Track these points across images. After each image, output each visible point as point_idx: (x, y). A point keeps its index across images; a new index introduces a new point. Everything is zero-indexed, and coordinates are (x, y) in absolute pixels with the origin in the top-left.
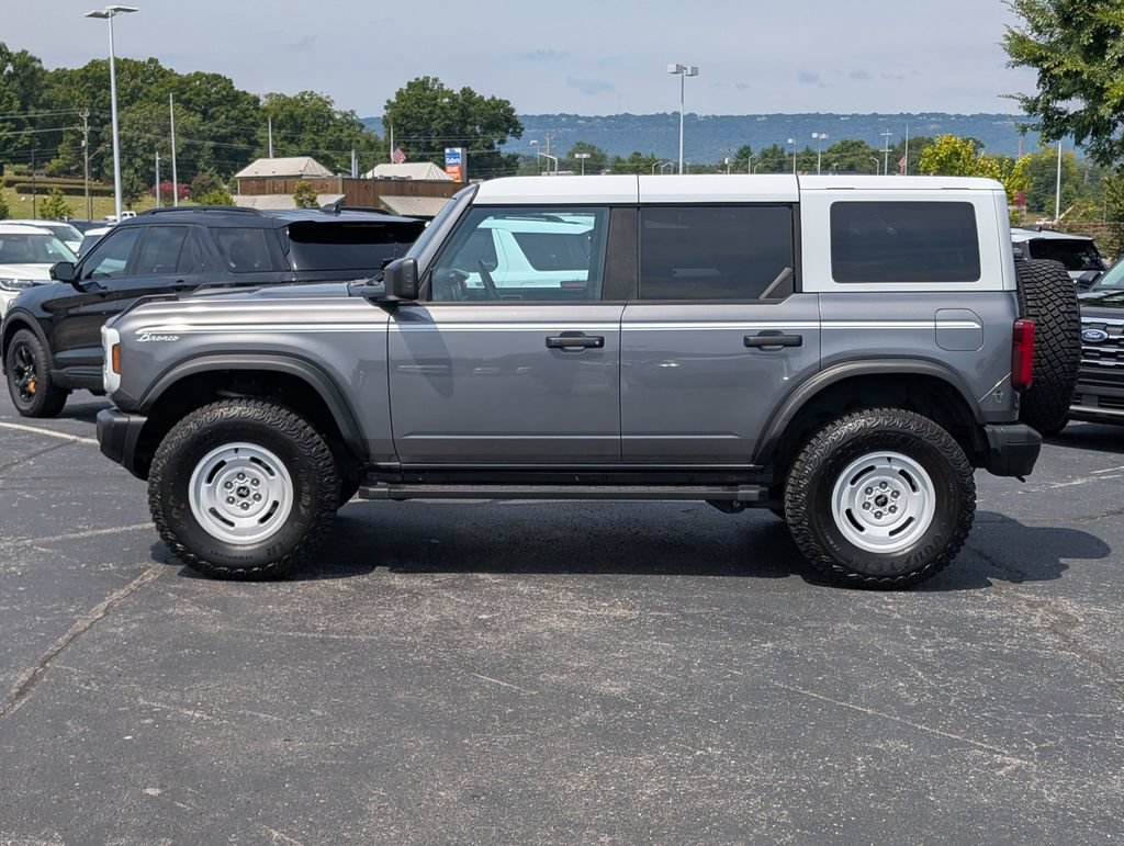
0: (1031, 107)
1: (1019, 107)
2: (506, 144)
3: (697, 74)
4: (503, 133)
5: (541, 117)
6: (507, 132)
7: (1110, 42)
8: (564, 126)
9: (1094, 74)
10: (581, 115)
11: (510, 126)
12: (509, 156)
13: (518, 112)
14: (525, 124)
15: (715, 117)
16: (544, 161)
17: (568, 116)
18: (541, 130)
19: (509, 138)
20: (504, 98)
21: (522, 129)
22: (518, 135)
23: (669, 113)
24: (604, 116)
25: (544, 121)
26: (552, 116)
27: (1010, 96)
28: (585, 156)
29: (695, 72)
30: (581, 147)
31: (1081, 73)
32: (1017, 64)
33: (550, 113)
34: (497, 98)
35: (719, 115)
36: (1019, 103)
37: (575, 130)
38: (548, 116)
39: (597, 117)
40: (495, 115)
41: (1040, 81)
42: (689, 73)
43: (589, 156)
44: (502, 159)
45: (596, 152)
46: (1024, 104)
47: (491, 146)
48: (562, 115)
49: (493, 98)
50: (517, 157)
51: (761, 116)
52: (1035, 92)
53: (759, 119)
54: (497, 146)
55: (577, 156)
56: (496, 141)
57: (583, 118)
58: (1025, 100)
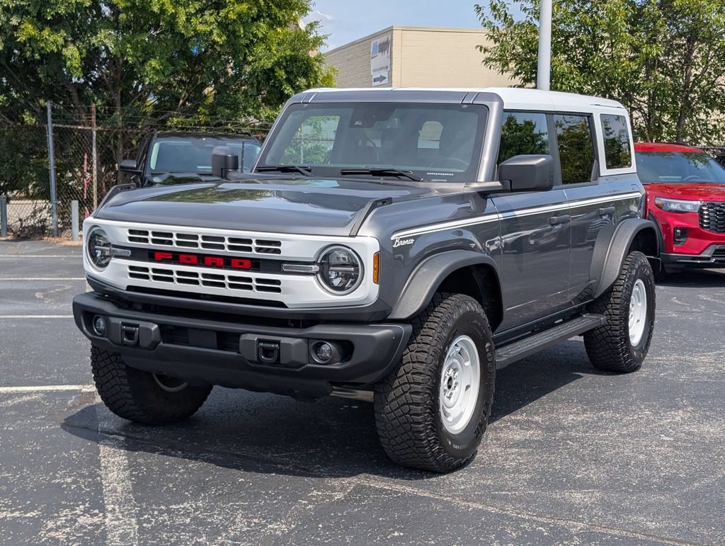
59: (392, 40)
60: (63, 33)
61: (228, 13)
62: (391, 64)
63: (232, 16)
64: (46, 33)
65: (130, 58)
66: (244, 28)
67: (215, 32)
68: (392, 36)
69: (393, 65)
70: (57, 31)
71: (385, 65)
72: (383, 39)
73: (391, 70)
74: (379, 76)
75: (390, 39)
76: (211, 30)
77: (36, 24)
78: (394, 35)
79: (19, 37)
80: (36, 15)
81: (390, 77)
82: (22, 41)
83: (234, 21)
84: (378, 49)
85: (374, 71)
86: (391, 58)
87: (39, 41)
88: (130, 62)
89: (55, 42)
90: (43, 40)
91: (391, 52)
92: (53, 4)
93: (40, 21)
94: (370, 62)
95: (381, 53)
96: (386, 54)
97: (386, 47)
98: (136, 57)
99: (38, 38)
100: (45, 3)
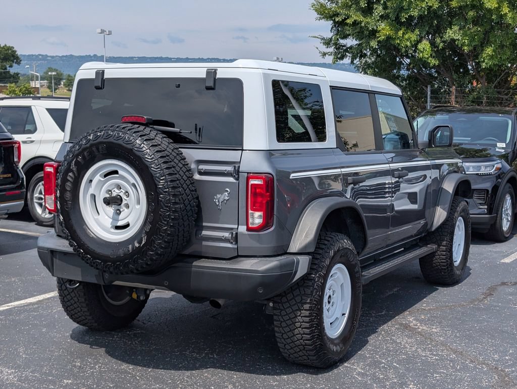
0: (327, 43)
1: (321, 43)
2: (13, 67)
3: (111, 34)
4: (11, 62)
5: (29, 56)
6: (13, 62)
7: (375, 6)
8: (40, 60)
9: (368, 23)
10: (49, 55)
11: (15, 59)
12: (15, 73)
13: (19, 53)
14: (22, 58)
15: (114, 57)
16: (33, 76)
17: (42, 55)
18: (29, 62)
19: (14, 65)
20: (11, 46)
21: (21, 61)
22: (18, 63)
23: (92, 55)
24: (61, 55)
25: (31, 58)
26: (35, 55)
27: (315, 37)
28: (54, 73)
29: (110, 33)
30: (51, 70)
31: (361, 22)
32: (320, 19)
33: (34, 54)
34: (8, 45)
35: (115, 56)
36: (320, 40)
37: (46, 62)
38: (33, 55)
39: (57, 56)
40: (7, 54)
41: (332, 28)
42: (107, 33)
43: (55, 73)
44: (11, 75)
45: (58, 72)
46: (323, 41)
47: (6, 69)
48: (40, 55)
49: (6, 45)
50: (19, 74)
51: (135, 57)
52: (329, 35)
53: (135, 59)
54: (8, 68)
55: (50, 73)
56: (8, 66)
57: (50, 57)
58: (323, 39)
60: (417, 32)
64: (401, 33)
70: (412, 30)
77: (394, 26)
79: (380, 37)
80: (394, 19)
82: (381, 40)
87: (395, 39)
89: (409, 39)
90: (398, 38)
92: (406, 9)
93: (397, 23)
98: (471, 46)
99: (394, 37)
100: (401, 9)
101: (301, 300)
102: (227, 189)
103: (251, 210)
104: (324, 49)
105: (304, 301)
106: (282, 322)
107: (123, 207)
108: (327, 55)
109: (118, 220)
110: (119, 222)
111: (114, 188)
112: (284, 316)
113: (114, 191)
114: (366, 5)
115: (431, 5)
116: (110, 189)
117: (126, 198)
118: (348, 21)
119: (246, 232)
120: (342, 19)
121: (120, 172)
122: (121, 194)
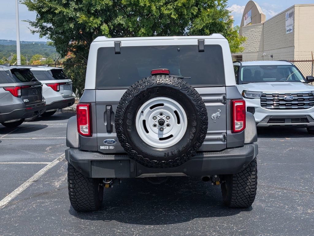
1: (30, 25)
7: (71, 3)
9: (68, 13)
27: (26, 21)
31: (63, 12)
36: (28, 23)
41: (37, 15)
52: (35, 20)
58: (31, 22)
59: (294, 11)
60: (100, 19)
61: (178, 3)
62: (294, 23)
63: (180, 5)
64: (91, 19)
65: (130, 29)
66: (187, 10)
67: (173, 13)
68: (294, 10)
69: (295, 23)
70: (97, 18)
71: (291, 24)
72: (290, 11)
73: (294, 26)
74: (289, 29)
75: (293, 11)
76: (171, 13)
77: (87, 15)
78: (295, 9)
79: (79, 21)
80: (87, 11)
81: (294, 29)
82: (80, 23)
83: (181, 7)
84: (288, 16)
85: (288, 26)
86: (294, 20)
87: (88, 23)
88: (131, 31)
89: (96, 23)
90: (90, 22)
91: (294, 17)
92: (94, 5)
93: (89, 13)
94: (285, 23)
95: (290, 18)
96: (292, 18)
97: (292, 15)
98: (134, 28)
99: (88, 21)
100: (90, 5)
101: (250, 170)
102: (219, 110)
103: (236, 120)
104: (33, 28)
105: (251, 170)
106: (238, 184)
107: (165, 126)
108: (35, 32)
109: (163, 134)
110: (163, 135)
111: (158, 115)
112: (240, 180)
113: (159, 117)
114: (66, 2)
115: (108, 3)
116: (156, 116)
117: (167, 120)
118: (56, 12)
119: (232, 134)
120: (46, 10)
121: (165, 104)
122: (164, 118)
